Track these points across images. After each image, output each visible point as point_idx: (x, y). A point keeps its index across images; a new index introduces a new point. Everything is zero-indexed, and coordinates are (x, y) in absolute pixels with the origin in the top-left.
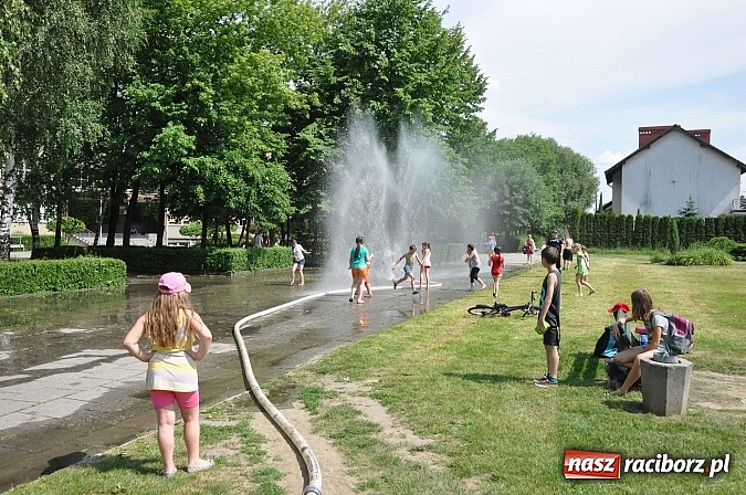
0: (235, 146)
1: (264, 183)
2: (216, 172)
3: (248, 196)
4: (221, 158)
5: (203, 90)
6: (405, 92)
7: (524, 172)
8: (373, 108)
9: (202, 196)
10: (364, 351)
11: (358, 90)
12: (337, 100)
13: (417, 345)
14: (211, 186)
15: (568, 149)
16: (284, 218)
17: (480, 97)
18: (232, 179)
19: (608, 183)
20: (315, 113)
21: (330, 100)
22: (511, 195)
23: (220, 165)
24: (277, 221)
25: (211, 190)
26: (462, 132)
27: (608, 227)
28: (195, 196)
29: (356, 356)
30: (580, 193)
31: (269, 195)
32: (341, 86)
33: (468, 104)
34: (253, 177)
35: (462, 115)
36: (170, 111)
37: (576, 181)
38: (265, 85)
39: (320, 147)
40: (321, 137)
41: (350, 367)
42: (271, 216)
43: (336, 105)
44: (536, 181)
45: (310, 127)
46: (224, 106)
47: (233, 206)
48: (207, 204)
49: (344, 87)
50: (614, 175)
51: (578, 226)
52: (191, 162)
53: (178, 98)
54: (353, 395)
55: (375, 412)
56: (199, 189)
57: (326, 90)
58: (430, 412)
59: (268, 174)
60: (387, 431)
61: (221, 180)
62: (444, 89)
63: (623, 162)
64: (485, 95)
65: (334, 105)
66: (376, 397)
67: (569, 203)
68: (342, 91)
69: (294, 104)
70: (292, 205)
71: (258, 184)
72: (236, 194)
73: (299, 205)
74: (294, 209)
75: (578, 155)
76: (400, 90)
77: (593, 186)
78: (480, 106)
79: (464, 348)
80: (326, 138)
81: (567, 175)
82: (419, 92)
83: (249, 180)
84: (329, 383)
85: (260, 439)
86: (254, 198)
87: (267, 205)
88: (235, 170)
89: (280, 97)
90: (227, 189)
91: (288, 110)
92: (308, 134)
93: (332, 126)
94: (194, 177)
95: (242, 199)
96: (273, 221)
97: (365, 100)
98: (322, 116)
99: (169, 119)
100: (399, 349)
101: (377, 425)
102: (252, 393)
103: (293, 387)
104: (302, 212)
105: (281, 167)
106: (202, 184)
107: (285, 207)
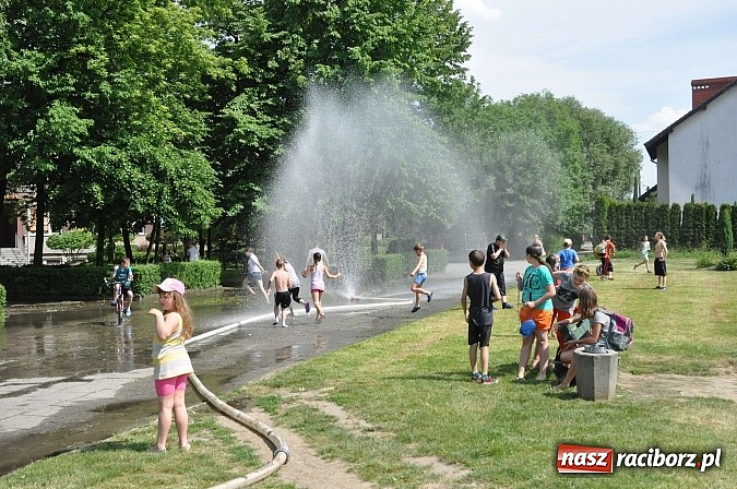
0: (140, 130)
1: (180, 177)
2: (117, 165)
3: (159, 195)
4: (122, 146)
5: (93, 57)
6: (362, 52)
7: (531, 148)
8: (321, 74)
9: (99, 197)
10: (319, 367)
11: (300, 49)
12: (272, 64)
13: (375, 360)
14: (110, 184)
15: (596, 112)
16: (207, 222)
17: (463, 54)
18: (137, 175)
19: (653, 158)
20: (244, 83)
21: (262, 63)
22: (516, 180)
23: (122, 155)
24: (199, 228)
25: (111, 189)
26: (440, 101)
27: (647, 221)
28: (90, 196)
29: (311, 371)
30: (615, 173)
31: (187, 193)
32: (276, 44)
33: (447, 64)
34: (165, 170)
35: (440, 78)
36: (52, 86)
37: (608, 157)
38: (175, 49)
39: (252, 127)
40: (252, 113)
41: (305, 379)
42: (190, 220)
43: (271, 70)
44: (549, 159)
45: (238, 100)
46: (120, 77)
47: (140, 209)
48: (107, 207)
49: (282, 47)
50: (658, 147)
51: (604, 221)
52: (87, 153)
53: (61, 67)
54: (310, 399)
55: (332, 409)
56: (96, 188)
57: (258, 50)
58: (382, 406)
59: (185, 166)
60: (342, 421)
61: (123, 175)
62: (414, 46)
63: (670, 130)
64: (469, 51)
65: (268, 70)
66: (333, 400)
67: (599, 188)
68: (279, 52)
69: (215, 73)
70: (217, 205)
71: (172, 180)
72: (144, 193)
73: (225, 204)
74: (220, 210)
75: (610, 120)
76: (356, 50)
77: (633, 164)
78: (462, 66)
79: (426, 361)
80: (259, 114)
81: (595, 149)
82: (381, 51)
83: (160, 175)
84: (284, 393)
85: (228, 431)
86: (167, 197)
87: (184, 206)
88: (140, 162)
89: (195, 62)
90: (131, 187)
91: (206, 78)
92: (236, 109)
93: (267, 98)
94: (89, 172)
95: (152, 200)
96: (193, 227)
97: (310, 62)
98: (253, 84)
99: (52, 98)
100: (356, 364)
101: (333, 417)
102: (209, 404)
103: (249, 399)
104: (230, 214)
105: (201, 157)
106: (99, 182)
107: (208, 209)
